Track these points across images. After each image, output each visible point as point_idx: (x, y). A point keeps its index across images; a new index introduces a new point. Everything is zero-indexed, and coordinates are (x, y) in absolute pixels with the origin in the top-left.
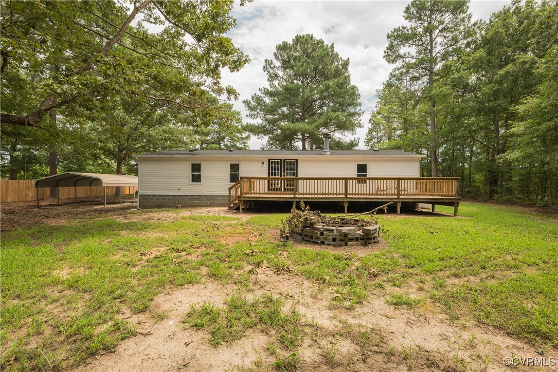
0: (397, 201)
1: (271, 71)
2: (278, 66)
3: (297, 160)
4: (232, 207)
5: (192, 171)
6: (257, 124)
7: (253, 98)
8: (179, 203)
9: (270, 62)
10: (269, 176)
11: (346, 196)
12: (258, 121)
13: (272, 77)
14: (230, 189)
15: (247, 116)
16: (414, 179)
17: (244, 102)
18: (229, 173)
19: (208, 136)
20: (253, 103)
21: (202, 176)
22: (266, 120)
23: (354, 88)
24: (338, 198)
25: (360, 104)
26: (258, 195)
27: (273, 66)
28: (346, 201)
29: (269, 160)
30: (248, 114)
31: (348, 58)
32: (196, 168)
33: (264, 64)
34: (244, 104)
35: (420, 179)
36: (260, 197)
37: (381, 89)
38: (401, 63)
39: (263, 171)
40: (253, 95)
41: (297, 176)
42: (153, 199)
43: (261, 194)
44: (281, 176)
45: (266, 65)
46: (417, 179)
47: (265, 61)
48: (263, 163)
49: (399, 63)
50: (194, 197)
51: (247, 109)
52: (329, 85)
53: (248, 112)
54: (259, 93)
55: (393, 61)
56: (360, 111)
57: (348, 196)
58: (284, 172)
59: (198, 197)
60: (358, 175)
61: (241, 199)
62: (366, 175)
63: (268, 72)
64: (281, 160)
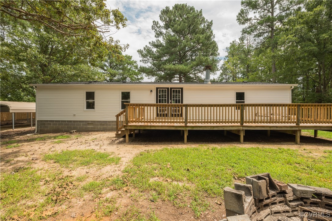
0: (297, 129)
1: (158, 30)
2: (162, 26)
3: (182, 89)
4: (120, 134)
5: (87, 99)
6: (147, 67)
7: (145, 49)
8: (74, 129)
9: (157, 23)
10: (157, 102)
11: (242, 124)
12: (148, 65)
13: (158, 34)
14: (118, 116)
15: (141, 61)
16: (286, 105)
17: (138, 51)
18: (121, 100)
19: (115, 76)
20: (145, 52)
21: (95, 103)
22: (154, 64)
23: (214, 42)
24: (233, 126)
25: (219, 54)
26: (146, 124)
27: (158, 25)
28: (243, 130)
29: (157, 88)
30: (141, 60)
31: (212, 21)
32: (90, 96)
33: (152, 24)
34: (138, 53)
35: (293, 105)
36: (148, 126)
37: (229, 47)
38: (249, 25)
39: (152, 99)
40: (145, 47)
41: (182, 103)
42: (50, 124)
43: (149, 122)
44: (168, 103)
45: (154, 25)
46: (290, 105)
47: (153, 22)
48: (151, 91)
49: (247, 25)
50: (88, 123)
51: (141, 56)
52: (200, 38)
53: (141, 59)
54: (149, 45)
55: (243, 23)
56: (218, 60)
57: (245, 124)
58: (171, 99)
59: (93, 122)
60: (237, 102)
61: (127, 128)
62: (244, 102)
63: (156, 30)
64: (168, 88)
